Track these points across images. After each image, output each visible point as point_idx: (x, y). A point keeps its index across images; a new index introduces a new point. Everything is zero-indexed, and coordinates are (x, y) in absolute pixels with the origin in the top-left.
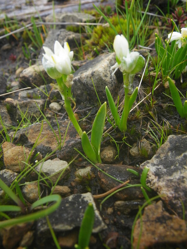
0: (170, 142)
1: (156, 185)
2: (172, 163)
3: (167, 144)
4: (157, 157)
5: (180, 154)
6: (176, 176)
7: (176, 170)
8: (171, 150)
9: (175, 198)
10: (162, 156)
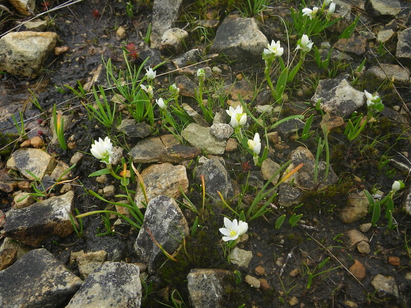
0: (321, 84)
1: (323, 107)
2: (327, 95)
3: (320, 86)
4: (317, 93)
5: (330, 90)
6: (332, 100)
7: (331, 98)
8: (322, 88)
9: (334, 110)
10: (319, 92)
